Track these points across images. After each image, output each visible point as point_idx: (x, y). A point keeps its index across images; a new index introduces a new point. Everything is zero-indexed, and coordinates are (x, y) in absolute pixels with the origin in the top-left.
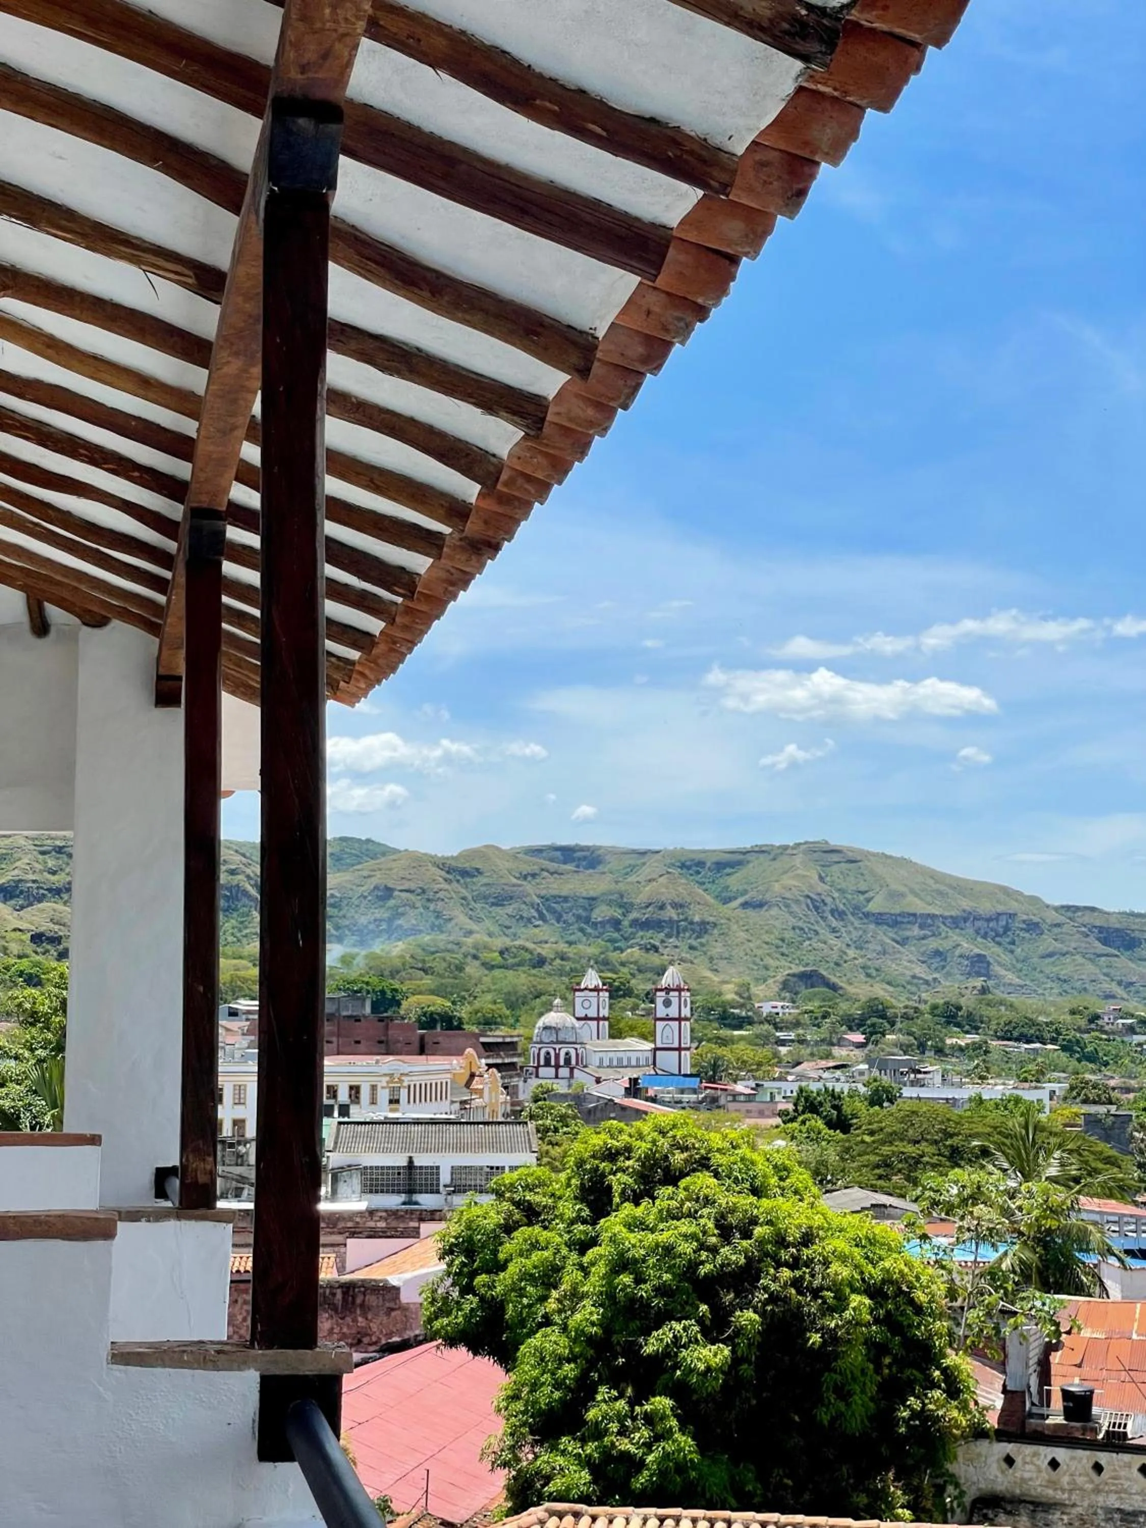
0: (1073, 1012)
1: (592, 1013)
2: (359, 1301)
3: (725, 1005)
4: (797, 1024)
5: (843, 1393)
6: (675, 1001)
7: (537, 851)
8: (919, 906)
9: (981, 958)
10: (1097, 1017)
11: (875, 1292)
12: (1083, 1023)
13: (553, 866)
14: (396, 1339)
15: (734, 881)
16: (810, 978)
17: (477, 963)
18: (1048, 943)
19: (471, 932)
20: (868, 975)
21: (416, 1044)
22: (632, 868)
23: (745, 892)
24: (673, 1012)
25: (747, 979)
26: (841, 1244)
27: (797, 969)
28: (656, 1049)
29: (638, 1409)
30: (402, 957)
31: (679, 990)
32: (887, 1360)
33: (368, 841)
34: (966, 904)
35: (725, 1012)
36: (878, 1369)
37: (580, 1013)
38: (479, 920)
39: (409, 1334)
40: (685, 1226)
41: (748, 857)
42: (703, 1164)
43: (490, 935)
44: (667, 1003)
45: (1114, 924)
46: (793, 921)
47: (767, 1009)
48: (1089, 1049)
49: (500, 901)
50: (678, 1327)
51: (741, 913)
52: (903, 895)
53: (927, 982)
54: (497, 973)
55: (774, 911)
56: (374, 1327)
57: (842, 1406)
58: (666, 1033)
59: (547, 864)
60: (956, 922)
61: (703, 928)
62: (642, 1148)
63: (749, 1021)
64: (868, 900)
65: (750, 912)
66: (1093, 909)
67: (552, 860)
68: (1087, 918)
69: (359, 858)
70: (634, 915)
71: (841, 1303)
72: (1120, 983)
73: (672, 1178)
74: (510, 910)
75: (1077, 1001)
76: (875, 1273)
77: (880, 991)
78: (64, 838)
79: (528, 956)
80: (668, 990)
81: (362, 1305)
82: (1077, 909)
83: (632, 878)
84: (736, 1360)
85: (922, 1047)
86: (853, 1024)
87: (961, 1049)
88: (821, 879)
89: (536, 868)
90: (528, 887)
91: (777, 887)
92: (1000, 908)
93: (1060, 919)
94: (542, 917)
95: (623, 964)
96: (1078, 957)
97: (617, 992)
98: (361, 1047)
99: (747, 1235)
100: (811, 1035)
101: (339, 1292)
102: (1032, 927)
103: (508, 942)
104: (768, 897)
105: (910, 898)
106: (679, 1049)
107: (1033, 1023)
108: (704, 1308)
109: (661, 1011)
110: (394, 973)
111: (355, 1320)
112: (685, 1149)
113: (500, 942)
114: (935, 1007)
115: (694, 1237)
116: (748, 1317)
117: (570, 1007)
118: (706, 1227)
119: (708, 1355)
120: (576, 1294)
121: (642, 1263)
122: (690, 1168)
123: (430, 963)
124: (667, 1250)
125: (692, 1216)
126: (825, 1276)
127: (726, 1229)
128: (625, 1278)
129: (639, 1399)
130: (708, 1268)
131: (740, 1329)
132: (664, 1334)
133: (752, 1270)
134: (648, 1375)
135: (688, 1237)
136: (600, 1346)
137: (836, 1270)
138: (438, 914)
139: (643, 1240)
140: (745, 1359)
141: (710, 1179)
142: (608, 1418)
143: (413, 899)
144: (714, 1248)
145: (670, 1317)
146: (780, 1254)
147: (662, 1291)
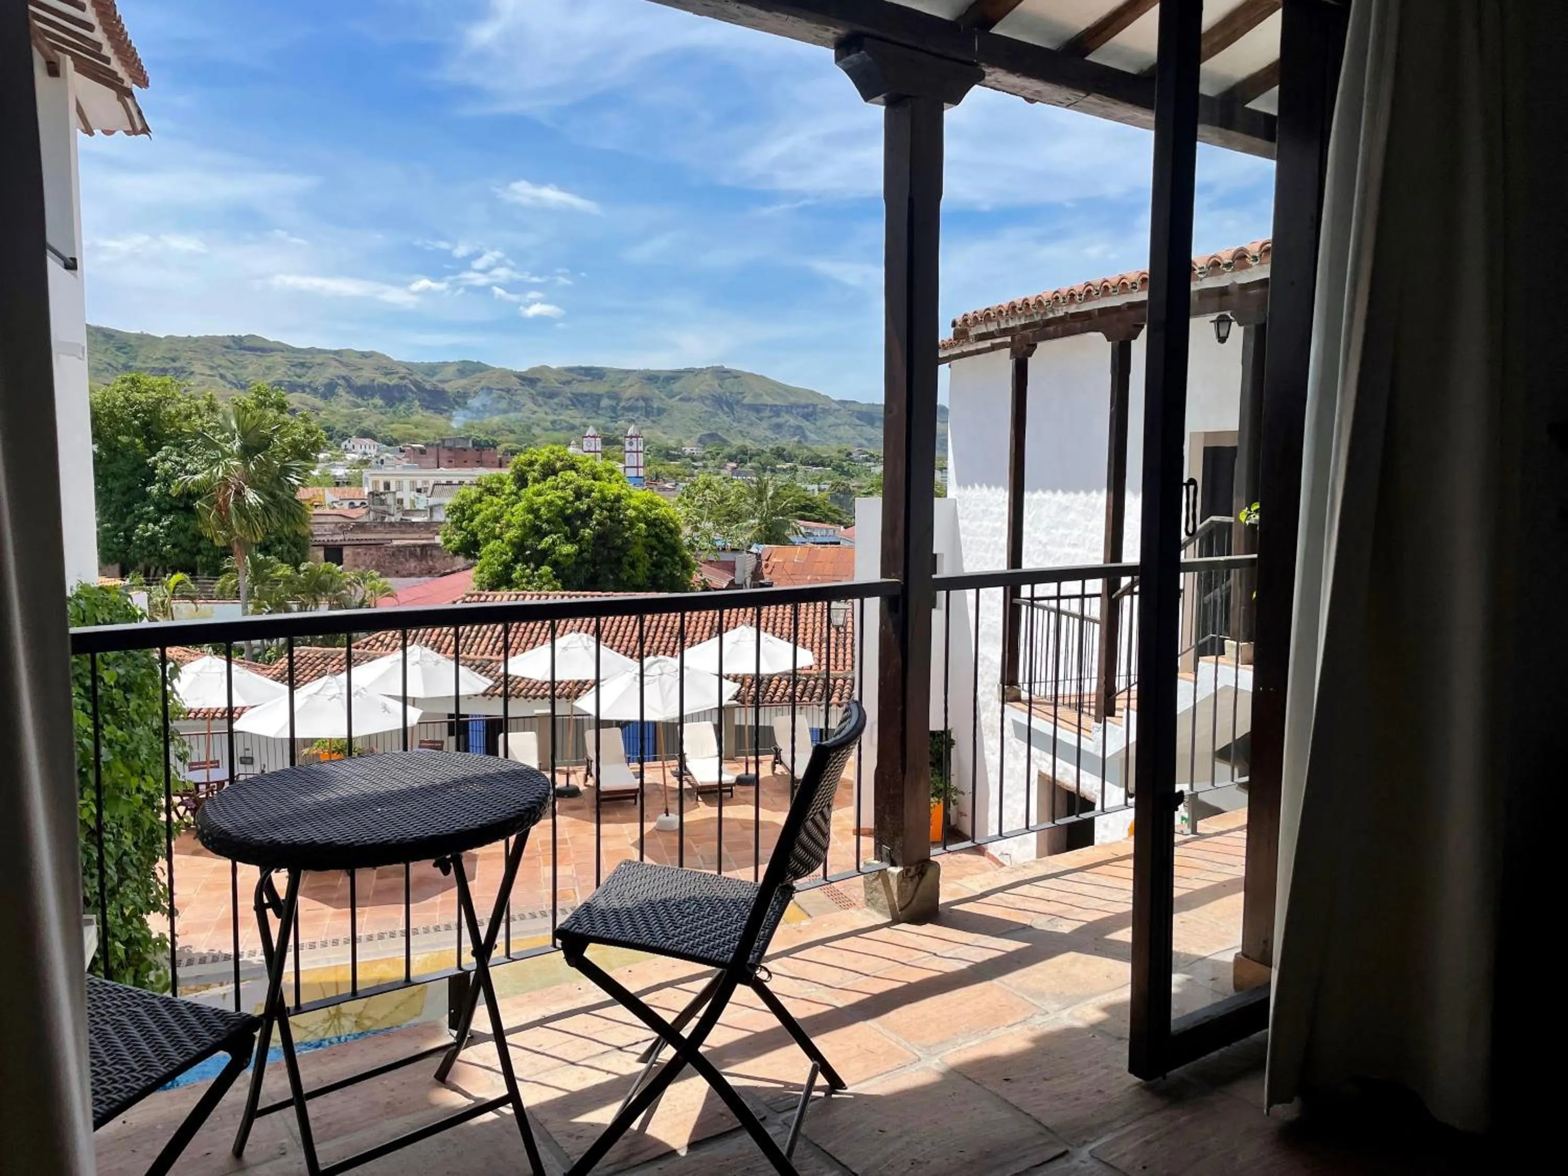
0: (839, 452)
1: (592, 449)
2: (429, 553)
3: (668, 449)
4: (704, 458)
5: (632, 565)
6: (635, 443)
7: (570, 370)
8: (769, 401)
9: (799, 427)
10: (850, 454)
11: (651, 523)
12: (844, 457)
13: (580, 377)
14: (448, 571)
15: (676, 387)
16: (713, 436)
17: (539, 428)
18: (831, 420)
19: (535, 412)
20: (743, 436)
21: (497, 463)
22: (621, 380)
23: (681, 393)
24: (634, 448)
25: (681, 437)
26: (634, 502)
27: (706, 432)
28: (625, 468)
29: (536, 573)
30: (497, 424)
31: (637, 437)
32: (655, 553)
33: (479, 363)
34: (792, 399)
35: (668, 452)
36: (651, 556)
37: (586, 448)
38: (540, 406)
39: (455, 568)
40: (559, 493)
41: (683, 374)
42: (572, 467)
43: (546, 413)
44: (631, 444)
45: (864, 409)
46: (705, 408)
47: (688, 450)
48: (846, 469)
49: (552, 395)
50: (555, 537)
51: (679, 404)
52: (761, 395)
53: (772, 439)
54: (549, 433)
55: (695, 403)
56: (437, 565)
57: (633, 572)
58: (631, 460)
59: (574, 376)
60: (789, 409)
61: (660, 411)
62: (542, 459)
63: (679, 457)
64: (744, 397)
65: (683, 403)
66: (855, 402)
67: (581, 375)
68: (853, 407)
69: (473, 372)
70: (622, 404)
71: (632, 525)
72: (866, 439)
73: (555, 473)
74: (556, 400)
75: (844, 446)
76: (651, 515)
77: (748, 443)
78: (304, 358)
79: (565, 424)
80: (631, 437)
81: (431, 555)
82: (846, 402)
83: (623, 385)
84: (581, 552)
85: (765, 470)
86: (731, 458)
87: (784, 470)
88: (720, 386)
89: (570, 379)
90: (567, 389)
91: (697, 390)
92: (810, 402)
93: (838, 407)
94: (574, 405)
95: (616, 429)
96: (847, 427)
97: (607, 442)
98: (467, 464)
99: (588, 496)
100: (710, 463)
101: (418, 549)
102: (824, 411)
103: (555, 418)
104: (692, 396)
105: (765, 397)
106: (637, 467)
107: (819, 457)
108: (566, 528)
109: (628, 448)
110: (493, 433)
111: (427, 562)
112: (562, 461)
113: (551, 417)
114: (772, 450)
115: (563, 498)
116: (587, 532)
117: (580, 445)
118: (569, 493)
119: (568, 549)
120: (509, 525)
121: (539, 509)
122: (564, 468)
123: (513, 427)
124: (551, 503)
125: (563, 489)
126: (625, 515)
127: (579, 494)
128: (531, 517)
129: (536, 569)
130: (569, 511)
131: (583, 537)
132: (548, 540)
133: (589, 512)
134: (541, 558)
135: (560, 498)
136: (519, 547)
137: (631, 513)
138: (518, 403)
139: (541, 499)
140: (585, 551)
141: (573, 473)
142: (522, 577)
143: (504, 394)
144: (572, 502)
145: (551, 532)
146: (604, 505)
147: (548, 521)
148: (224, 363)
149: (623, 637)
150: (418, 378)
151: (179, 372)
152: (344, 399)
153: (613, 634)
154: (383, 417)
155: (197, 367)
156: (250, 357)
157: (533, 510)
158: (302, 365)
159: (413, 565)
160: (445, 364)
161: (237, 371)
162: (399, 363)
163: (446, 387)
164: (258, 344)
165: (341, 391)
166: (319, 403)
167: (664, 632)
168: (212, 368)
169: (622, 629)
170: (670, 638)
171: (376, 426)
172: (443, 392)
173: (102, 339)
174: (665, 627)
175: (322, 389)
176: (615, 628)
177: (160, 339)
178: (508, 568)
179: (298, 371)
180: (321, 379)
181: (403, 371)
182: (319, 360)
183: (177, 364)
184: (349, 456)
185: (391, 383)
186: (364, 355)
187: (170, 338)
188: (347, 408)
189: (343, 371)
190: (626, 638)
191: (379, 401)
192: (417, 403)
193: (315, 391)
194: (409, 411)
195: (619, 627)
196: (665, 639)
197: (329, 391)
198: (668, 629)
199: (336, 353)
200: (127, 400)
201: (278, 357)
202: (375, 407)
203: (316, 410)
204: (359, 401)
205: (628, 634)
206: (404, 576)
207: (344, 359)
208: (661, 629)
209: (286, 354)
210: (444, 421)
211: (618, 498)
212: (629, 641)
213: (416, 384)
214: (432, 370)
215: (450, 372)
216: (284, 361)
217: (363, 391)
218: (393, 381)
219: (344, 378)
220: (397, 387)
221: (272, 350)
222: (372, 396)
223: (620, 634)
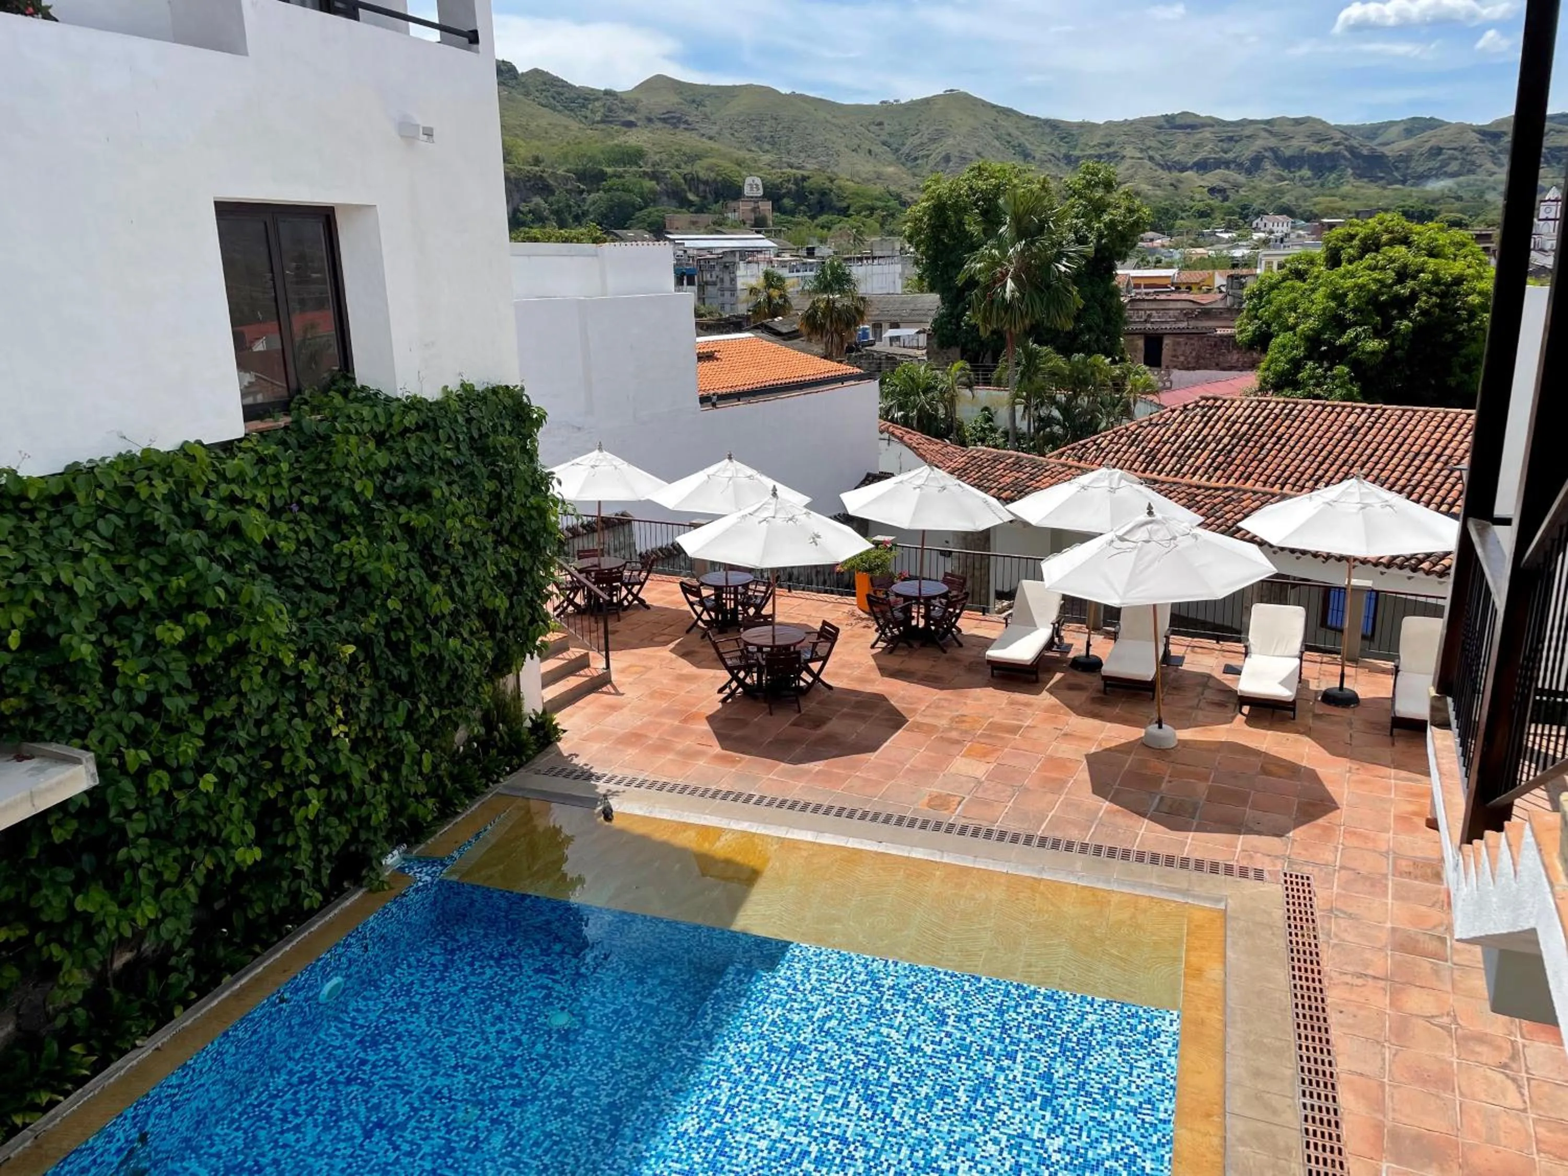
29: (1329, 373)
40: (1376, 274)
50: (1360, 330)
69: (1423, 130)
71: (1472, 314)
73: (1377, 248)
84: (1392, 348)
99: (1414, 277)
108: (1377, 318)
112: (1390, 233)
115: (1379, 281)
116: (1404, 324)
118: (1390, 276)
119: (1373, 345)
120: (1307, 316)
121: (1345, 295)
122: (1391, 243)
123: (1460, 193)
124: (1361, 287)
125: (1383, 268)
126: (1464, 303)
127: (1402, 275)
128: (1333, 304)
129: (1331, 369)
130: (1383, 298)
131: (1398, 330)
132: (1351, 333)
133: (1414, 296)
134: (1338, 355)
135: (1376, 281)
136: (1313, 341)
137: (1474, 299)
138: (1473, 163)
139: (1349, 283)
140: (1399, 348)
141: (1403, 249)
142: (1311, 378)
143: (1456, 153)
144: (1391, 286)
145: (1355, 324)
146: (1435, 289)
147: (1355, 311)
148: (1154, 144)
149: (1377, 463)
150: (1354, 143)
151: (1112, 157)
152: (1269, 174)
153: (1364, 458)
154: (1307, 190)
155: (1129, 151)
156: (1180, 135)
157: (1338, 297)
158: (1231, 139)
159: (1236, 357)
160: (1392, 124)
161: (1165, 152)
162: (1337, 128)
163: (1386, 150)
164: (1189, 121)
165: (1267, 165)
166: (1241, 178)
167: (1435, 462)
168: (1142, 150)
169: (1379, 453)
170: (1441, 470)
171: (1297, 199)
172: (1383, 156)
173: (1048, 130)
174: (1439, 456)
175: (1247, 164)
176: (1369, 452)
177: (1098, 126)
178: (1297, 365)
179: (1225, 146)
180: (1247, 151)
181: (1338, 136)
182: (1247, 132)
183: (1111, 150)
184: (1256, 236)
185: (1323, 151)
186: (1298, 122)
187: (1109, 124)
188: (1270, 182)
189: (1273, 142)
190: (1380, 466)
191: (1306, 172)
192: (1350, 171)
193: (1240, 166)
194: (1338, 183)
195: (1376, 450)
196: (1434, 472)
197: (1256, 163)
198: (1443, 459)
199: (1268, 122)
200: (971, 188)
201: (1207, 133)
202: (1302, 179)
203: (1237, 186)
204: (1285, 174)
205: (1384, 460)
206: (1224, 369)
207: (1276, 129)
208: (1432, 457)
209: (1216, 129)
210: (1377, 190)
211: (1459, 280)
212: (1382, 470)
213: (1351, 149)
214: (1373, 131)
215: (1393, 132)
216: (1212, 137)
217: (1289, 163)
218: (1326, 148)
219: (1271, 149)
220: (1330, 155)
221: (1203, 125)
222: (1300, 168)
223: (1374, 459)
